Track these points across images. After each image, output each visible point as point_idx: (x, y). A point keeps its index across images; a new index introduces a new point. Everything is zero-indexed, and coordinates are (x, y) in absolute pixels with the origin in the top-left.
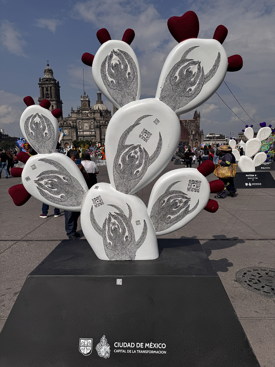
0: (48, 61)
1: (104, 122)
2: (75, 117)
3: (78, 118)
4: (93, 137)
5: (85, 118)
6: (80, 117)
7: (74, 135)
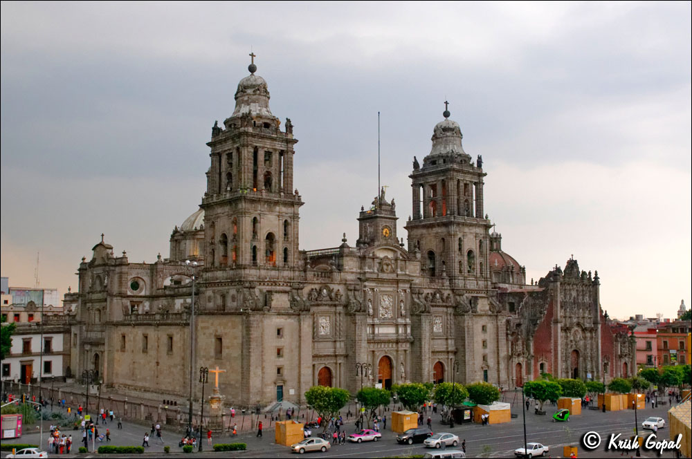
0: (252, 55)
1: (431, 294)
2: (354, 270)
3: (368, 276)
4: (404, 345)
5: (384, 276)
6: (373, 273)
7: (361, 340)
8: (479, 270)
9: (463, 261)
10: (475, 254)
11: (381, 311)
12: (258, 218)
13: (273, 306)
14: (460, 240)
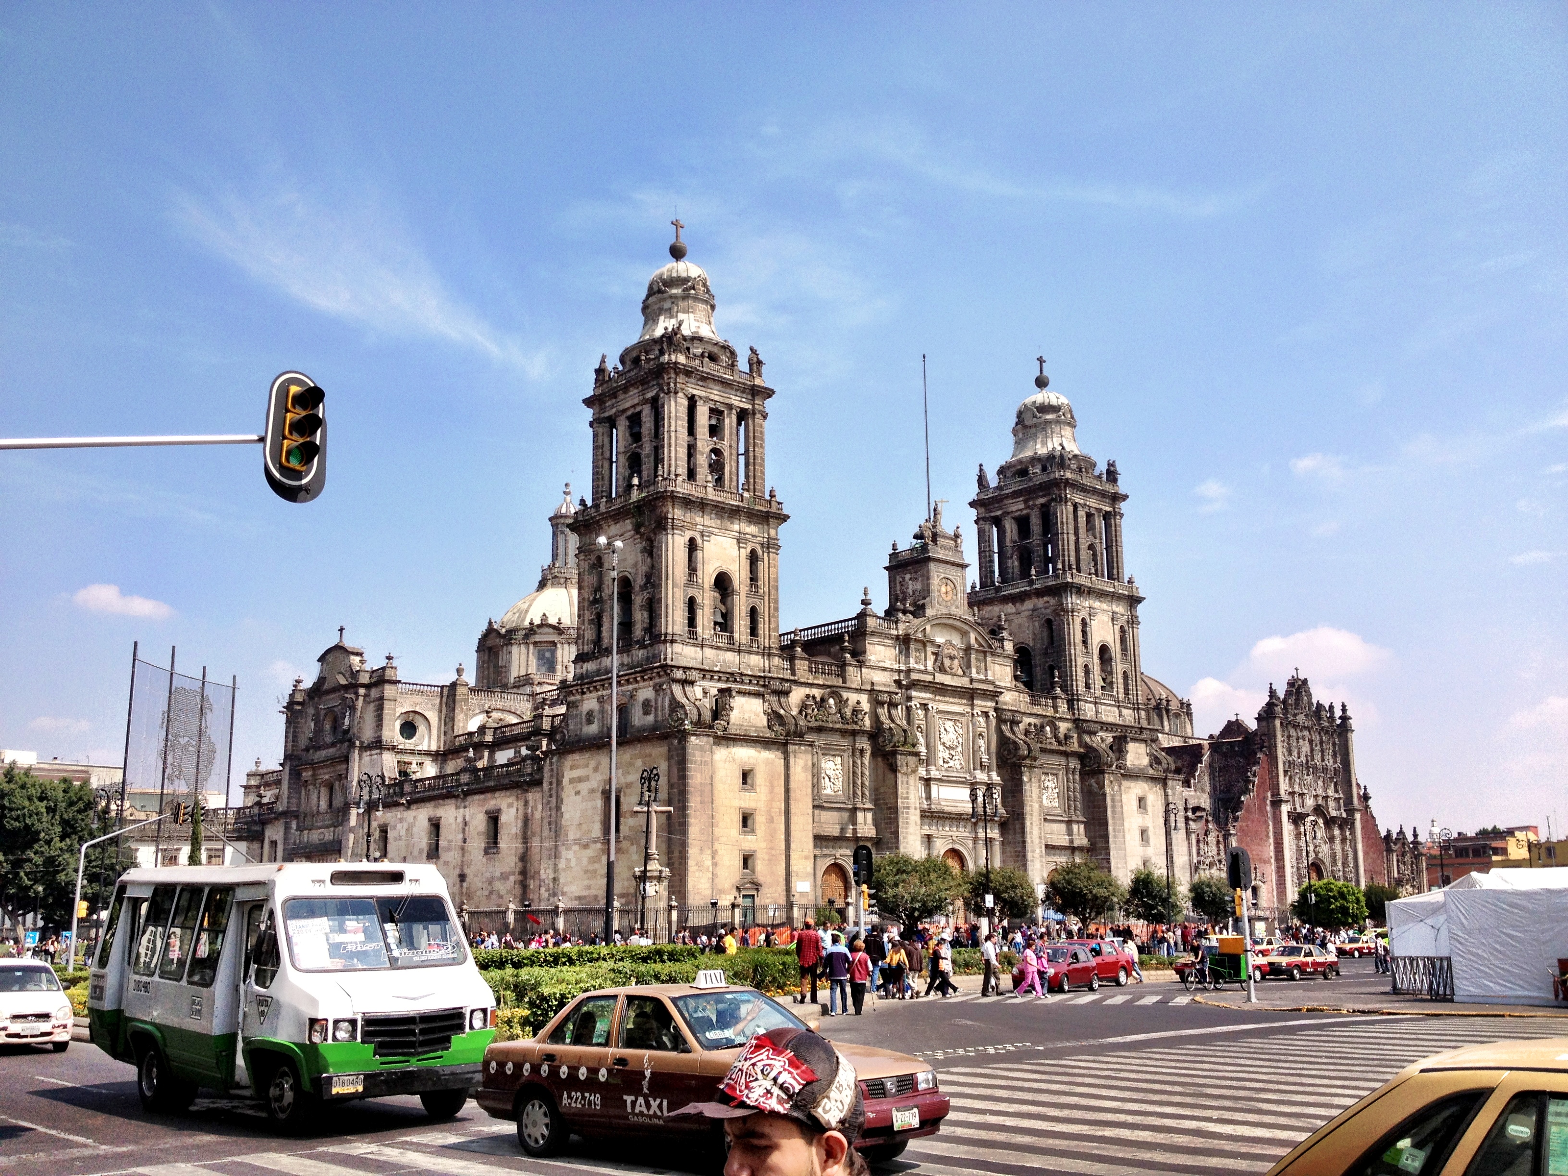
0: (676, 224)
1: (1036, 725)
2: (887, 664)
3: (914, 676)
4: (988, 828)
5: (947, 680)
6: (925, 672)
7: (908, 808)
8: (1121, 686)
9: (1090, 666)
10: (1113, 655)
11: (942, 753)
12: (699, 541)
13: (732, 721)
14: (1084, 623)
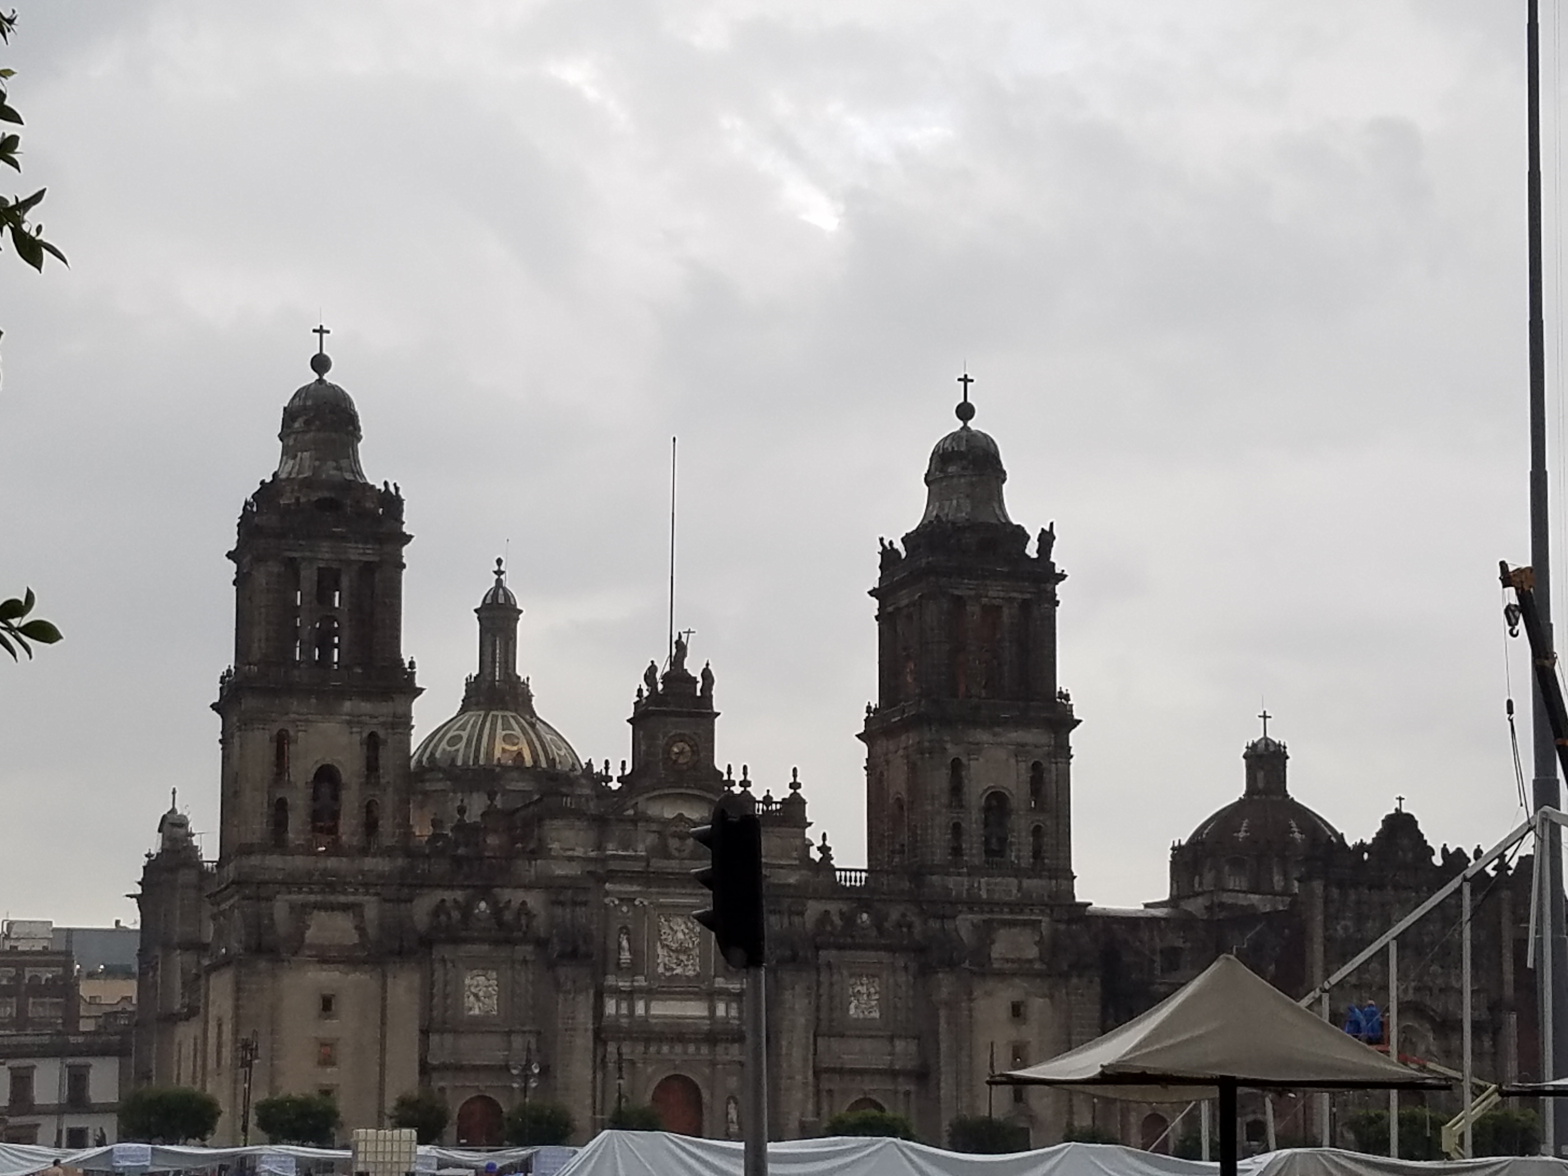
0: (321, 331)
1: (842, 914)
2: (579, 852)
3: (616, 865)
4: (733, 1048)
5: (673, 865)
6: (634, 858)
7: (574, 1030)
9: (964, 825)
10: (1015, 803)
11: (662, 957)
12: (291, 732)
13: (307, 941)
14: (956, 766)
